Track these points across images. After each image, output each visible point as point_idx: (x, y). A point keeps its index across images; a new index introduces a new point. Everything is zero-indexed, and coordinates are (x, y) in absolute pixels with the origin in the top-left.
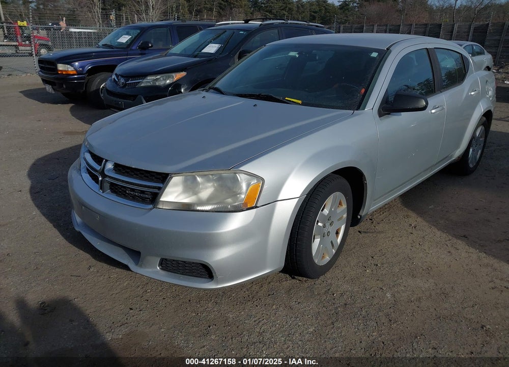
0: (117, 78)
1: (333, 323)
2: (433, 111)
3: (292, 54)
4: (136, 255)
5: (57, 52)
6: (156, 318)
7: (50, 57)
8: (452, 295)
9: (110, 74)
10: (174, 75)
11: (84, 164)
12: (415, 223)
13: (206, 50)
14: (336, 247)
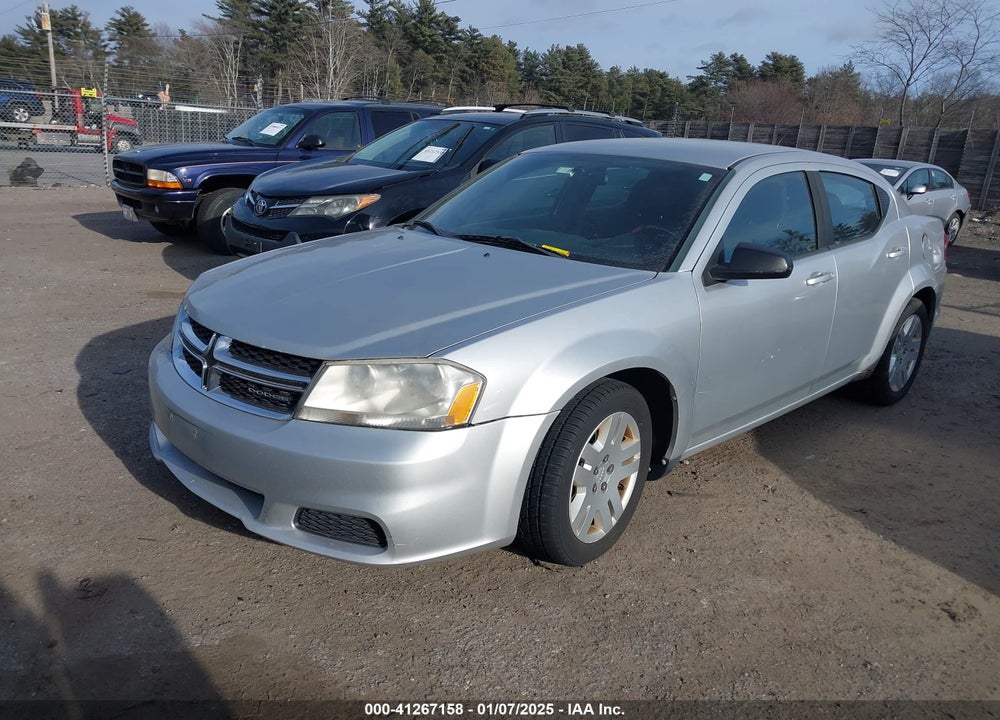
0: (254, 199)
1: (597, 643)
2: (811, 282)
3: (563, 170)
4: (255, 500)
5: (150, 147)
6: (284, 617)
7: (134, 155)
8: (821, 607)
9: (241, 190)
10: (357, 197)
11: (178, 342)
12: (775, 483)
13: (419, 157)
14: (619, 513)
